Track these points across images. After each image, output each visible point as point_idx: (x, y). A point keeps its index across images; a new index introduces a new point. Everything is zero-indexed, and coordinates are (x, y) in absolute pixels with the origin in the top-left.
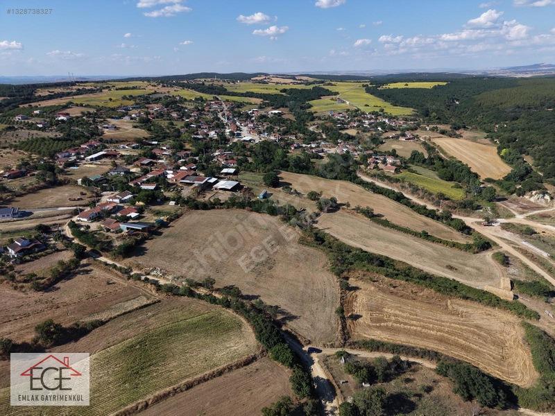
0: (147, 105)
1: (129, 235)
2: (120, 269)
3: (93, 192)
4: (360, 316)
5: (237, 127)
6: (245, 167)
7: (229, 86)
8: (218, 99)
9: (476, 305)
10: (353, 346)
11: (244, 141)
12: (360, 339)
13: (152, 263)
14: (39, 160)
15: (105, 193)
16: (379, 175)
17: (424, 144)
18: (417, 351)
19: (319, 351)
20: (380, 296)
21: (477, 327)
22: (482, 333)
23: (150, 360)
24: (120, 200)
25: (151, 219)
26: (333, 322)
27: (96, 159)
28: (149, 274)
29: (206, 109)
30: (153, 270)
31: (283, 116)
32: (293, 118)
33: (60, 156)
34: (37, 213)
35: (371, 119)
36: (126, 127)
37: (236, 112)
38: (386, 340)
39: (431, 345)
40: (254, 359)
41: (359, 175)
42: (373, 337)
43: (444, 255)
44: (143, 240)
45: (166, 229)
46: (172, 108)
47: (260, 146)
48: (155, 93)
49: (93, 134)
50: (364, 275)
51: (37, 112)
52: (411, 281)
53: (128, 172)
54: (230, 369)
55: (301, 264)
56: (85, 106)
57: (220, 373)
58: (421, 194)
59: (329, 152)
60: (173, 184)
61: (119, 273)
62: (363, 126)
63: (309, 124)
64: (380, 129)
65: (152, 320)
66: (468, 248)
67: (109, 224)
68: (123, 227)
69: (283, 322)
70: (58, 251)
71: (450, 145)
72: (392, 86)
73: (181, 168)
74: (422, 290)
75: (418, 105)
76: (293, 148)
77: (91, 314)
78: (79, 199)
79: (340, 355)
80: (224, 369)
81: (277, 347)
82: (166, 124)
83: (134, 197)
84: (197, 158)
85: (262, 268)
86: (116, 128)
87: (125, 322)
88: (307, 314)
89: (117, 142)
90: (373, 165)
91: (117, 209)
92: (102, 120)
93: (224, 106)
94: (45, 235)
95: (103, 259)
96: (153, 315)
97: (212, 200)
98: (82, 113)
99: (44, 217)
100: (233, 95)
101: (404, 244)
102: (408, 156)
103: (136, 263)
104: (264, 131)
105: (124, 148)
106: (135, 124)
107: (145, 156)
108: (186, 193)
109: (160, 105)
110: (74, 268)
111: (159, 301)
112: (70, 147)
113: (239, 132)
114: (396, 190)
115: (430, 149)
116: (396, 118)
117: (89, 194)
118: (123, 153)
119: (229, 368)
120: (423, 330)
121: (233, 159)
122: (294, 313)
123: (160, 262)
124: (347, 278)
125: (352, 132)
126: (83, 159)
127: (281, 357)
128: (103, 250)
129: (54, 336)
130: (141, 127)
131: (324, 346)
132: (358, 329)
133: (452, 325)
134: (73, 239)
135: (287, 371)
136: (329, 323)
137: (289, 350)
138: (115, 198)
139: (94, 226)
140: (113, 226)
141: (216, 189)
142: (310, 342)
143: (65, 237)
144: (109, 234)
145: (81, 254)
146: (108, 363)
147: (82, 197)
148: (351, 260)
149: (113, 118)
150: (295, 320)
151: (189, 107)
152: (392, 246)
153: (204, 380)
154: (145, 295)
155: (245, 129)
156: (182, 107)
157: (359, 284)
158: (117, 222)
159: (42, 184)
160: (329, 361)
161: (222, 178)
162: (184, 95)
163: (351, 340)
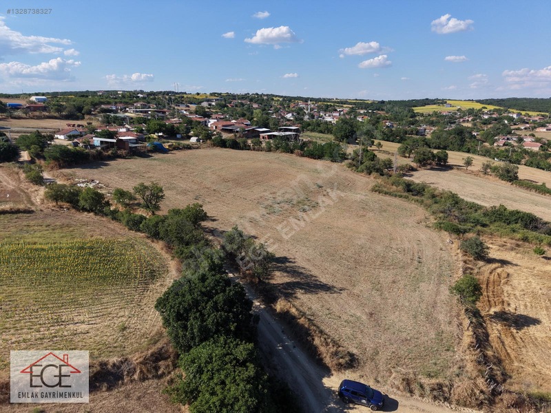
0: (231, 100)
16: (514, 150)
19: (383, 403)
29: (291, 106)
34: (15, 129)
35: (493, 114)
45: (161, 155)
50: (518, 246)
64: (506, 122)
68: (98, 140)
69: (288, 291)
90: (502, 141)
103: (71, 174)
109: (245, 101)
111: (30, 212)
122: (324, 279)
127: (205, 393)
131: (409, 386)
132: (532, 355)
136: (430, 318)
137: (251, 370)
141: (263, 138)
142: (352, 362)
148: (482, 220)
150: (322, 294)
154: (18, 202)
159: (54, 114)
163: (513, 388)
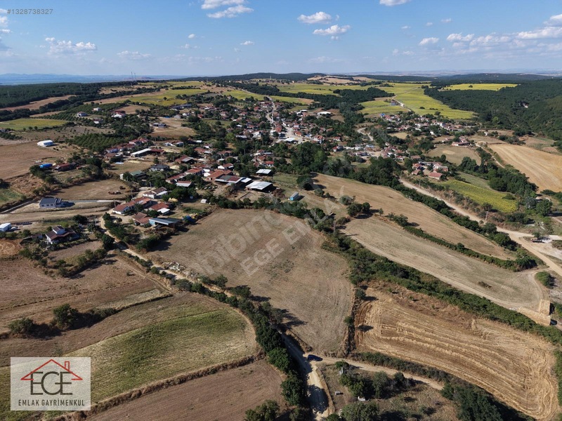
0: (198, 105)
1: (157, 230)
2: (141, 262)
3: (132, 187)
4: (371, 328)
5: (283, 127)
6: (281, 168)
7: (282, 87)
8: (268, 99)
9: (504, 327)
10: (356, 358)
11: (287, 142)
12: (365, 351)
13: (173, 258)
14: (90, 154)
15: (143, 188)
16: (422, 182)
17: (480, 150)
18: (424, 370)
19: (319, 359)
20: (397, 308)
21: (500, 350)
22: (505, 358)
23: (151, 351)
24: (155, 195)
25: (180, 215)
26: (340, 331)
27: (141, 155)
28: (167, 269)
29: (255, 110)
30: (172, 265)
31: (332, 118)
32: (341, 119)
33: (108, 151)
34: (78, 204)
35: (425, 122)
36: (176, 126)
37: (284, 113)
38: (394, 355)
39: (443, 366)
40: (250, 360)
41: (401, 180)
42: (380, 351)
43: (479, 271)
44: (169, 236)
45: (193, 226)
46: (222, 107)
47: (301, 148)
48: (209, 92)
49: (142, 132)
50: (384, 286)
51: (96, 109)
52: (435, 295)
53: (167, 169)
54: (225, 367)
55: (320, 270)
56: (141, 105)
57: (215, 371)
58: (466, 204)
59: (373, 156)
60: (208, 183)
61: (140, 266)
62: (414, 130)
63: (357, 126)
64: (432, 133)
65: (161, 313)
66: (509, 264)
67: (140, 218)
68: (152, 221)
69: (288, 326)
70: (90, 240)
71: (509, 152)
72: (454, 87)
73: (219, 167)
74: (445, 306)
75: (480, 108)
76: (335, 151)
77: (106, 303)
78: (117, 193)
79: (339, 365)
80: (219, 367)
81: (274, 351)
82: (214, 124)
83: (168, 193)
84: (236, 158)
85: (278, 270)
86: (165, 126)
87: (136, 313)
88: (315, 320)
89: (164, 140)
90: (417, 171)
91: (150, 204)
92: (154, 118)
93: (274, 106)
94: (81, 225)
95: (128, 251)
96: (163, 309)
97: (242, 200)
98: (137, 111)
99: (83, 208)
100: (284, 96)
101: (436, 256)
102: (459, 162)
103: (158, 257)
104: (309, 132)
105: (169, 145)
106: (184, 123)
107: (187, 154)
108: (219, 191)
109: (211, 105)
110: (101, 258)
111: (171, 296)
112: (119, 143)
113: (283, 133)
114: (439, 198)
115: (485, 155)
116: (452, 122)
117: (128, 188)
118: (167, 151)
119: (223, 367)
120: (437, 349)
121: (271, 159)
122: (301, 319)
123: (180, 257)
124: (365, 288)
125: (402, 136)
126: (129, 155)
127: (277, 361)
128: (130, 242)
129: (70, 321)
130: (189, 126)
131: (326, 354)
132: (366, 341)
133: (471, 346)
134: (106, 231)
135: (281, 376)
136: (336, 331)
137: (287, 355)
138: (151, 193)
139: (126, 220)
140: (143, 221)
141: (249, 189)
142: (311, 349)
143: (98, 228)
144: (138, 227)
145: (109, 244)
146: (113, 350)
147: (121, 191)
148: (374, 269)
149: (164, 116)
150: (301, 326)
151: (239, 107)
152: (420, 257)
153: (198, 376)
154: (159, 289)
155: (290, 130)
156: (232, 107)
157: (378, 294)
158: (148, 216)
159: (88, 177)
160: (328, 371)
161: (256, 179)
162: (236, 95)
163: (355, 352)
